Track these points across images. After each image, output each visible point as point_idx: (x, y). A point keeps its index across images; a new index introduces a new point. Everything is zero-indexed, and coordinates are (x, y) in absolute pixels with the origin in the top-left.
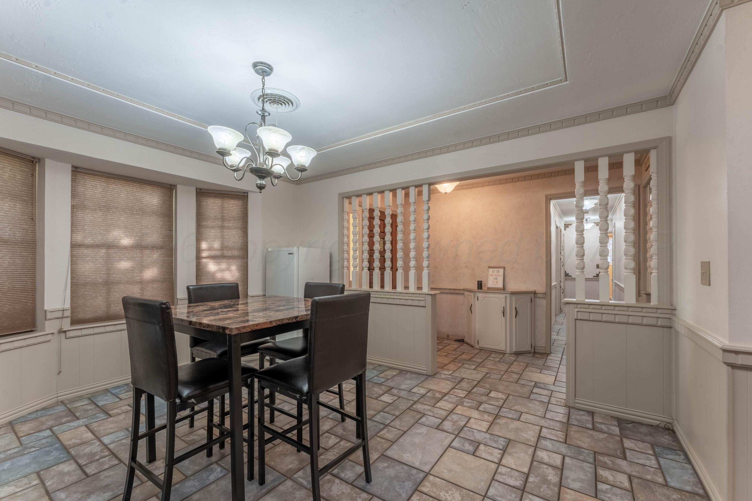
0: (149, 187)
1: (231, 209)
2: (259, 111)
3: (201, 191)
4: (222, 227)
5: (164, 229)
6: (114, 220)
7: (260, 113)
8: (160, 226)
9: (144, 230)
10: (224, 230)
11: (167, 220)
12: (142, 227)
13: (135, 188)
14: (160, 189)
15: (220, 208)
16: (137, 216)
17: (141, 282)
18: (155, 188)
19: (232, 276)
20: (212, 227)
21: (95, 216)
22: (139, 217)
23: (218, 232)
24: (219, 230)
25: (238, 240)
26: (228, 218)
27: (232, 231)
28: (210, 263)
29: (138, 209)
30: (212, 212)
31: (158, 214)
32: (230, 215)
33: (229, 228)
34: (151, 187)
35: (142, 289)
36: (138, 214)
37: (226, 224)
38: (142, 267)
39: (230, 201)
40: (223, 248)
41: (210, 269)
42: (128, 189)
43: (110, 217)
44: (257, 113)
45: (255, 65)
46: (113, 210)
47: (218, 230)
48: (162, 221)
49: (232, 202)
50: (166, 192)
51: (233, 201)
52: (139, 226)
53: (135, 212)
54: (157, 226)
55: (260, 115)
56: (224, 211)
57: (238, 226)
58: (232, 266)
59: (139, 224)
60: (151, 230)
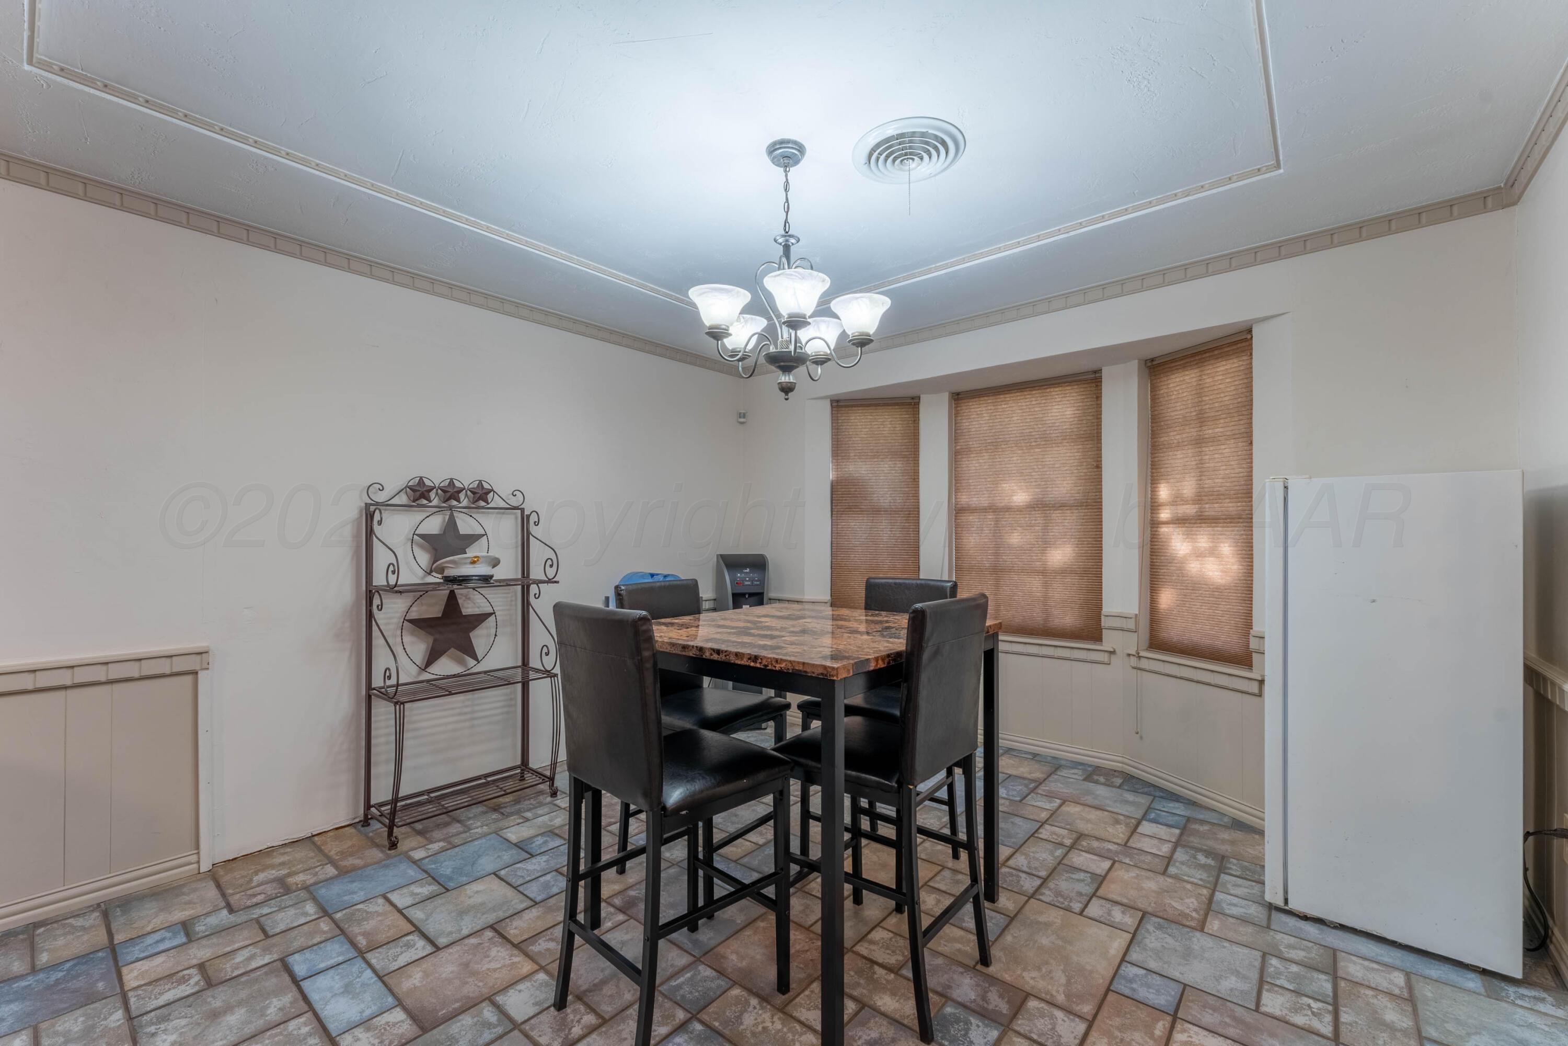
0: (1057, 389)
1: (1221, 386)
2: (778, 238)
3: (1155, 363)
4: (1199, 442)
5: (1084, 467)
6: (1003, 463)
7: (781, 240)
8: (1076, 461)
9: (1048, 473)
10: (1204, 449)
11: (1091, 446)
12: (1045, 469)
13: (1034, 399)
14: (1076, 387)
15: (1194, 392)
16: (1037, 450)
17: (1044, 572)
18: (1068, 388)
19: (1222, 571)
20: (1179, 446)
21: (981, 461)
22: (1039, 450)
23: (1190, 455)
24: (1193, 451)
25: (1237, 471)
26: (1213, 414)
27: (1223, 447)
28: (1173, 537)
29: (1037, 436)
30: (1178, 408)
31: (1074, 437)
32: (1216, 405)
33: (1214, 440)
34: (1061, 389)
35: (1046, 585)
36: (1038, 446)
37: (1208, 432)
38: (1046, 544)
39: (1218, 365)
40: (1199, 499)
41: (1174, 552)
42: (1024, 404)
43: (999, 460)
44: (775, 241)
45: (772, 149)
46: (1003, 446)
47: (1190, 451)
48: (1081, 450)
49: (1222, 368)
50: (1089, 389)
51: (1224, 363)
52: (1040, 467)
53: (1034, 444)
54: (1071, 462)
55: (781, 244)
56: (1204, 398)
57: (1237, 432)
58: (1222, 545)
59: (1039, 463)
60: (1060, 472)
